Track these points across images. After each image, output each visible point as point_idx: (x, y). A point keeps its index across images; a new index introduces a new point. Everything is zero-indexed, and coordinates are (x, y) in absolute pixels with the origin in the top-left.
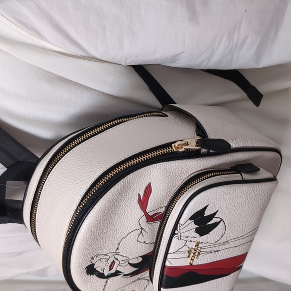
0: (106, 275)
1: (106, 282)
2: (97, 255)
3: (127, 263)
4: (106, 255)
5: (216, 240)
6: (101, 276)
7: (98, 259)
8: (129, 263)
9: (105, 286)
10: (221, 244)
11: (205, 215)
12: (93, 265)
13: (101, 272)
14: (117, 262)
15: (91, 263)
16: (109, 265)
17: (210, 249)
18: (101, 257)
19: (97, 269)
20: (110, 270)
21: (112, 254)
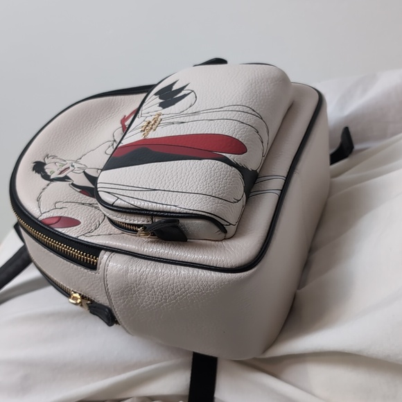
0: (52, 177)
1: (48, 185)
2: (54, 157)
3: (82, 171)
4: (65, 161)
5: (181, 111)
6: (46, 177)
7: (53, 160)
8: (84, 172)
9: (44, 189)
10: (188, 115)
11: (173, 89)
12: (45, 164)
13: (49, 174)
14: (71, 168)
15: (42, 161)
16: (61, 170)
17: (172, 121)
18: (58, 160)
19: (47, 170)
20: (60, 174)
21: (71, 162)
